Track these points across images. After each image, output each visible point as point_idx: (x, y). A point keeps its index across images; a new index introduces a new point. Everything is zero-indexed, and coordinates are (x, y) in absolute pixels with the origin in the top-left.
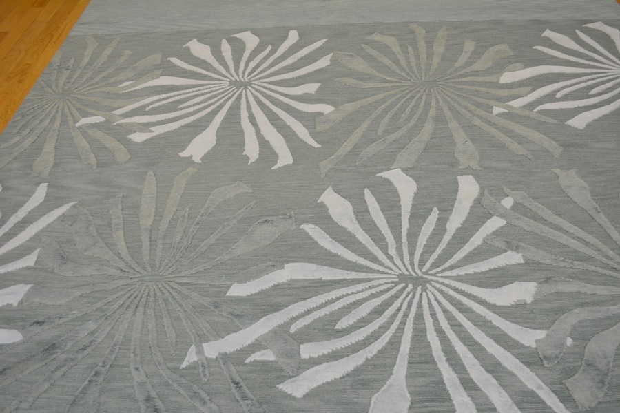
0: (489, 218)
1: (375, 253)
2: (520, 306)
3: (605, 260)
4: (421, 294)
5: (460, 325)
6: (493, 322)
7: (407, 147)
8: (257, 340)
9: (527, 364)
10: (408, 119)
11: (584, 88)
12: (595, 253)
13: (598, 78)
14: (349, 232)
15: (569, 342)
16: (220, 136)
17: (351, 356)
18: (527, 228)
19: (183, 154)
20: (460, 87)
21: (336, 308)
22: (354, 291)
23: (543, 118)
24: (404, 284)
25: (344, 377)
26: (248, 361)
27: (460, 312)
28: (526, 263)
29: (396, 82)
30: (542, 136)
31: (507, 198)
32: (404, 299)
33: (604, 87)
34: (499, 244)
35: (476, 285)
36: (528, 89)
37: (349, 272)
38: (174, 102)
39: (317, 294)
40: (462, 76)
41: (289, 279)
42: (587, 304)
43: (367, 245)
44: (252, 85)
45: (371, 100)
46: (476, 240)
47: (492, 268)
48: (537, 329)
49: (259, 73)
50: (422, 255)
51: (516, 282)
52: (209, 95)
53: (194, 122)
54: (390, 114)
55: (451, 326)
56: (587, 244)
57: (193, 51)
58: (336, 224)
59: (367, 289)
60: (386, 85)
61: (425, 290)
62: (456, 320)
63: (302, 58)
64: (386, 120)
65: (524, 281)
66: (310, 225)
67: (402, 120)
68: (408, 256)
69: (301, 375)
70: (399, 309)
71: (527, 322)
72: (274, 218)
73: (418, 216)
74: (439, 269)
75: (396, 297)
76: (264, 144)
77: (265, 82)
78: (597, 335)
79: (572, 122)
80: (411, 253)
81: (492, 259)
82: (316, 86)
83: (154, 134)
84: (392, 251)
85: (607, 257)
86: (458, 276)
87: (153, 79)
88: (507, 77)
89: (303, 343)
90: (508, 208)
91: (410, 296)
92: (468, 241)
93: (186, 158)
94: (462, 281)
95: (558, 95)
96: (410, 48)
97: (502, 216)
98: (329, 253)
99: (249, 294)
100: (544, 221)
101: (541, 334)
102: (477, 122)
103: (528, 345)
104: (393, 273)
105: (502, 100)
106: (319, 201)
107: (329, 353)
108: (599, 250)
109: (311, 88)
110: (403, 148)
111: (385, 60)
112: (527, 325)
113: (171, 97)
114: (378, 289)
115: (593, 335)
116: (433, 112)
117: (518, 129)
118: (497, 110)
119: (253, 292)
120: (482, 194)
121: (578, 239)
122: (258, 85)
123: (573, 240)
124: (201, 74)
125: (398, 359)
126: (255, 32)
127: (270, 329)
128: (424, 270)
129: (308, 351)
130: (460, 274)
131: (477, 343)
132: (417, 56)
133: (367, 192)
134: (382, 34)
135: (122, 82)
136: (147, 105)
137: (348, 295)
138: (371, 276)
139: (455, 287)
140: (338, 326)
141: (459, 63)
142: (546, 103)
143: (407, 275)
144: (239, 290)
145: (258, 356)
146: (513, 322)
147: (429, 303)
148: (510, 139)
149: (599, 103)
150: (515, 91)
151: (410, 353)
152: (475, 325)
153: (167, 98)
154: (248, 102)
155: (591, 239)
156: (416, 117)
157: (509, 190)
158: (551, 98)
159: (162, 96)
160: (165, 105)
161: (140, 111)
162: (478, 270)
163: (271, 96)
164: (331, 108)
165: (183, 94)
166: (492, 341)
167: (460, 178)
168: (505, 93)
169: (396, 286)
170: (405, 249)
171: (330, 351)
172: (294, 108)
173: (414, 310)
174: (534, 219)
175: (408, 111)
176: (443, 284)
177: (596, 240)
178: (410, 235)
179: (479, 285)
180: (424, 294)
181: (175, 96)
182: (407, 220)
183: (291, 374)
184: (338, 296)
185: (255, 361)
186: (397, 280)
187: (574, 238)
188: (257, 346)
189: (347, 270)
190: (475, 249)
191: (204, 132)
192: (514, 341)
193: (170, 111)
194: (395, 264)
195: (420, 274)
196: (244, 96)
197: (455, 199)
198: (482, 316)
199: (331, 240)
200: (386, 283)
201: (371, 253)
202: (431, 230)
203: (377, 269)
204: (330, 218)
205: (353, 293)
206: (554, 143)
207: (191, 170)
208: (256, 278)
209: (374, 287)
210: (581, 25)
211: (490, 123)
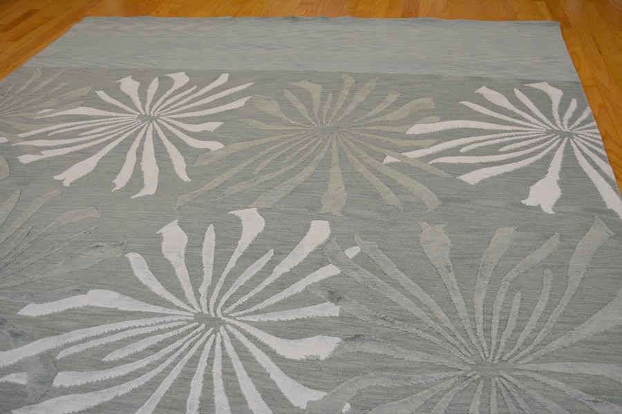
0: (323, 266)
1: (185, 289)
2: (312, 362)
3: (432, 323)
4: (209, 337)
6: (271, 376)
7: (276, 188)
8: (20, 361)
10: (290, 162)
11: (496, 145)
12: (425, 315)
13: (516, 135)
14: (171, 266)
15: (347, 407)
16: (100, 164)
17: (102, 391)
18: (359, 280)
19: (56, 178)
20: (361, 135)
21: (115, 340)
22: (142, 325)
23: (435, 171)
24: (197, 324)
25: (83, 411)
27: (241, 360)
28: (341, 317)
29: (299, 126)
30: (425, 188)
31: (354, 247)
32: (189, 339)
33: (518, 145)
34: (321, 294)
35: (273, 334)
36: (435, 141)
37: (148, 305)
38: (78, 130)
39: (105, 322)
41: (85, 305)
42: (387, 369)
43: (181, 280)
44: (159, 120)
45: (264, 141)
46: (299, 287)
47: (300, 317)
48: (317, 389)
49: (172, 110)
50: (231, 296)
51: (319, 336)
52: (113, 126)
53: (85, 149)
54: (275, 156)
55: (223, 373)
56: (419, 304)
57: (122, 86)
58: (163, 255)
59: (156, 324)
60: (288, 128)
61: (215, 332)
62: (232, 368)
64: (268, 161)
65: (329, 335)
66: (137, 255)
67: (285, 161)
68: (217, 295)
69: (42, 403)
70: (178, 349)
71: (309, 380)
72: (105, 244)
73: (251, 255)
74: (241, 313)
75: (182, 335)
76: (138, 174)
77: (172, 118)
78: (383, 405)
79: (465, 177)
80: (222, 293)
81: (305, 309)
82: (219, 125)
83: (42, 157)
84: (203, 290)
85: (436, 320)
86: (260, 322)
88: (416, 129)
89: (62, 370)
90: (350, 257)
91: (197, 336)
92: (288, 287)
93: (58, 181)
94: (260, 328)
95: (463, 150)
96: (330, 97)
97: (338, 265)
98: (139, 284)
99: (39, 315)
100: (383, 275)
101: (317, 395)
102: (362, 169)
103: (297, 405)
104: (192, 311)
105: (398, 150)
106: (158, 233)
107: (82, 385)
108: (430, 312)
109: (211, 126)
110: (270, 189)
111: (300, 106)
112: (308, 383)
113: (78, 125)
114: (167, 326)
115: (376, 404)
116: (320, 156)
117: (403, 179)
118: (389, 159)
119: (44, 314)
120: (329, 241)
121: (412, 297)
122: (164, 120)
123: (405, 299)
124: (117, 107)
125: (149, 401)
126: (189, 72)
127: (38, 352)
128: (226, 312)
129: (63, 379)
130: (262, 320)
131: (241, 395)
132: (334, 103)
133: (211, 228)
134: (310, 81)
135: (42, 109)
136: (52, 131)
137: (134, 327)
138: (168, 311)
139: (249, 333)
140: (106, 359)
141: (372, 113)
142: (446, 156)
143: (205, 315)
144: (32, 310)
145: (12, 378)
146: (293, 378)
147: (213, 347)
148: (388, 189)
149: (505, 160)
150: (418, 143)
151: (164, 396)
152: (250, 376)
153: (75, 126)
154: (145, 135)
155: (428, 299)
156: (300, 160)
157: (360, 239)
158: (455, 152)
159: (70, 124)
160: (68, 132)
161: (43, 136)
162: (283, 318)
163: (170, 131)
164: (221, 146)
165: (91, 123)
166: (259, 395)
167: (314, 223)
168: (408, 143)
169: (188, 324)
170: (218, 288)
171: (84, 382)
172: (185, 143)
173: (193, 351)
174: (373, 271)
175: (295, 154)
176: (239, 329)
177: (432, 300)
178: (230, 275)
179: (277, 334)
180: (213, 335)
181: (82, 124)
182: (236, 259)
183: (33, 400)
184: (124, 327)
185: (6, 382)
186: (192, 318)
187: (407, 296)
188: (16, 368)
189: (147, 303)
190: (293, 296)
191: (89, 159)
192: (284, 399)
193: (69, 138)
194: (199, 302)
195: (220, 315)
196: (145, 129)
197: (298, 243)
198: (262, 368)
199: (148, 271)
200: (179, 320)
201: (181, 288)
202: (255, 272)
203: (178, 305)
204: (160, 249)
205: (140, 326)
206: (434, 195)
207: (56, 192)
208: (55, 300)
209: (165, 322)
210: (523, 84)
211: (375, 172)
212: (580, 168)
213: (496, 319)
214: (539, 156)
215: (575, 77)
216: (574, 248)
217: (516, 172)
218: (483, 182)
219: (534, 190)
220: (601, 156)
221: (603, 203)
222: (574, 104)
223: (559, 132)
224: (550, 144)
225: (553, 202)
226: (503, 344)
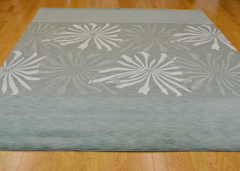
0: (170, 61)
1: (138, 66)
2: (178, 75)
3: (201, 68)
5: (162, 78)
8: (108, 80)
9: (180, 84)
11: (199, 38)
13: (203, 36)
14: (131, 62)
15: (191, 81)
16: (89, 44)
17: (133, 82)
18: (180, 63)
20: (161, 37)
21: (129, 75)
23: (186, 43)
25: (132, 85)
26: (106, 83)
27: (162, 76)
28: (180, 68)
29: (142, 35)
30: (186, 47)
31: (175, 58)
33: (204, 38)
34: (173, 65)
36: (182, 38)
40: (162, 34)
41: (115, 70)
42: (196, 75)
43: (136, 65)
44: (97, 35)
45: (134, 38)
46: (166, 64)
49: (98, 32)
50: (151, 67)
51: (177, 71)
52: (83, 36)
53: (80, 42)
54: (140, 41)
55: (160, 78)
57: (75, 27)
58: (127, 61)
59: (136, 72)
60: (139, 36)
63: (111, 30)
64: (139, 43)
65: (179, 71)
66: (119, 61)
67: (144, 42)
70: (146, 75)
73: (150, 60)
74: (156, 69)
75: (145, 73)
76: (103, 46)
77: (101, 34)
79: (194, 44)
80: (148, 66)
81: (171, 68)
82: (117, 35)
83: (68, 44)
84: (143, 66)
86: (162, 70)
87: (64, 32)
88: (175, 35)
91: (149, 73)
92: (164, 65)
93: (79, 48)
95: (191, 39)
96: (145, 28)
97: (173, 61)
98: (125, 66)
100: (185, 62)
101: (183, 80)
102: (166, 43)
103: (180, 81)
105: (173, 40)
106: (121, 57)
110: (145, 48)
111: (138, 31)
112: (180, 78)
115: (197, 80)
116: (153, 41)
117: (179, 45)
118: (172, 41)
119: (105, 72)
120: (168, 57)
121: (194, 65)
124: (79, 32)
125: (146, 83)
126: (95, 23)
127: (111, 78)
129: (121, 81)
131: (167, 81)
132: (148, 30)
133: (135, 55)
134: (136, 25)
135: (53, 33)
136: (63, 38)
138: (137, 70)
139: (161, 72)
140: (129, 78)
141: (161, 32)
142: (187, 40)
143: (147, 70)
144: (101, 72)
145: (109, 82)
146: (176, 78)
148: (176, 47)
149: (203, 41)
150: (178, 38)
151: (149, 82)
152: (166, 78)
153: (70, 36)
154: (96, 38)
155: (198, 65)
156: (148, 42)
157: (175, 56)
158: (189, 39)
159: (68, 36)
160: (69, 38)
162: (167, 69)
163: (103, 37)
164: (123, 40)
165: (75, 36)
166: (171, 80)
167: (161, 54)
168: (175, 38)
171: (128, 81)
172: (111, 40)
173: (150, 75)
174: (182, 61)
175: (146, 41)
176: (157, 71)
178: (148, 63)
179: (168, 72)
180: (152, 73)
181: (72, 36)
182: (147, 61)
183: (118, 85)
184: (129, 73)
186: (145, 70)
189: (131, 69)
190: (166, 66)
191: (84, 44)
193: (71, 39)
194: (144, 68)
195: (151, 70)
196: (94, 37)
197: (160, 57)
198: (168, 77)
199: (125, 63)
200: (142, 71)
202: (154, 62)
203: (139, 69)
204: (125, 60)
205: (133, 72)
206: (189, 48)
207: (81, 51)
209: (139, 71)
210: (199, 25)
211: (170, 44)
212: (222, 42)
213: (215, 67)
214: (211, 40)
215: (212, 23)
216: (227, 56)
217: (206, 43)
218: (199, 45)
219: (212, 46)
220: (226, 40)
221: (230, 48)
222: (215, 30)
223: (213, 35)
224: (213, 38)
225: (218, 48)
226: (218, 71)
